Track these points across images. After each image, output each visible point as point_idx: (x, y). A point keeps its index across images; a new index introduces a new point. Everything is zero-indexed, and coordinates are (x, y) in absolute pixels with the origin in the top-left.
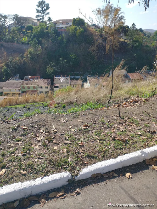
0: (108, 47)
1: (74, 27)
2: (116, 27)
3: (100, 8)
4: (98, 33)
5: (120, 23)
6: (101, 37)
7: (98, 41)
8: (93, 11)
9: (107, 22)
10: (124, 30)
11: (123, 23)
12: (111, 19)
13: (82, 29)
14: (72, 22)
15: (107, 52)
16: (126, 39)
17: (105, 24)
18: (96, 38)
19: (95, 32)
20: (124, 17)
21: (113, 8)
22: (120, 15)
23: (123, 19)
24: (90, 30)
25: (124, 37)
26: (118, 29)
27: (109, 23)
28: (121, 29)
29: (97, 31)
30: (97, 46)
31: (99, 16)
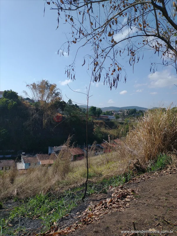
0: (45, 121)
1: (5, 99)
2: (53, 103)
3: (35, 83)
4: (33, 107)
5: (56, 99)
6: (37, 112)
7: (34, 115)
8: (27, 85)
9: (43, 96)
10: (60, 105)
11: (60, 99)
12: (47, 95)
13: (14, 103)
14: (2, 95)
15: (44, 127)
16: (63, 114)
17: (41, 98)
18: (31, 113)
19: (30, 106)
20: (60, 94)
21: (49, 85)
22: (56, 92)
23: (59, 95)
24: (24, 103)
25: (61, 112)
26: (55, 104)
27: (45, 98)
28: (57, 104)
29: (32, 105)
30: (32, 120)
31: (34, 91)
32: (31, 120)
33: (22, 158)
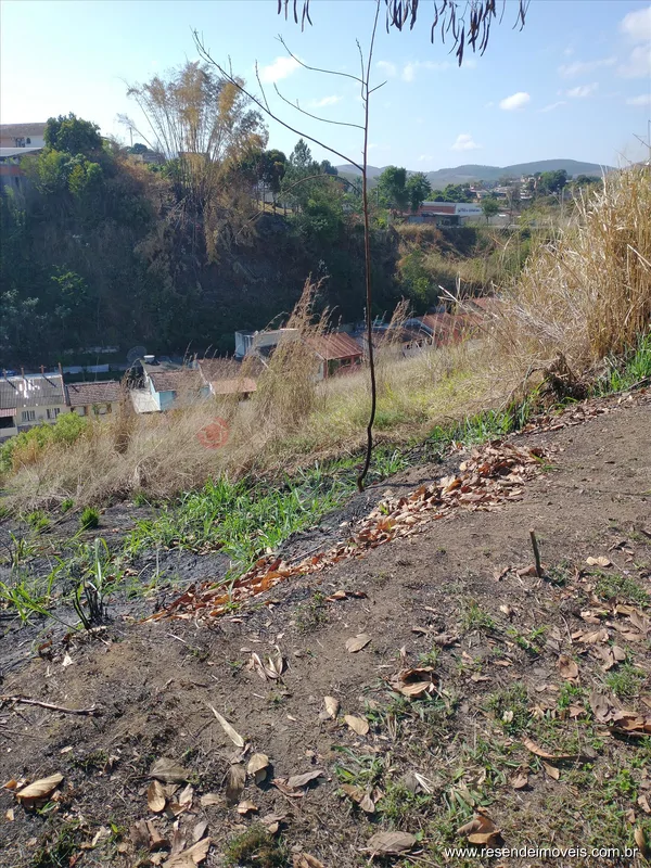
0: (213, 237)
1: (55, 155)
2: (235, 159)
3: (161, 78)
4: (162, 180)
5: (247, 142)
6: (179, 199)
7: (171, 214)
8: (131, 91)
9: (194, 136)
10: (268, 168)
11: (261, 142)
12: (210, 124)
13: (91, 166)
14: (43, 137)
15: (210, 259)
16: (279, 205)
17: (187, 143)
18: (157, 204)
19: (150, 178)
20: (261, 118)
21: (215, 82)
22: (245, 110)
23: (257, 124)
24: (128, 168)
25: (270, 197)
26: (245, 165)
27: (205, 139)
28: (253, 164)
29: (159, 174)
30: (167, 234)
31: (160, 111)
32: (161, 236)
33: (146, 373)
